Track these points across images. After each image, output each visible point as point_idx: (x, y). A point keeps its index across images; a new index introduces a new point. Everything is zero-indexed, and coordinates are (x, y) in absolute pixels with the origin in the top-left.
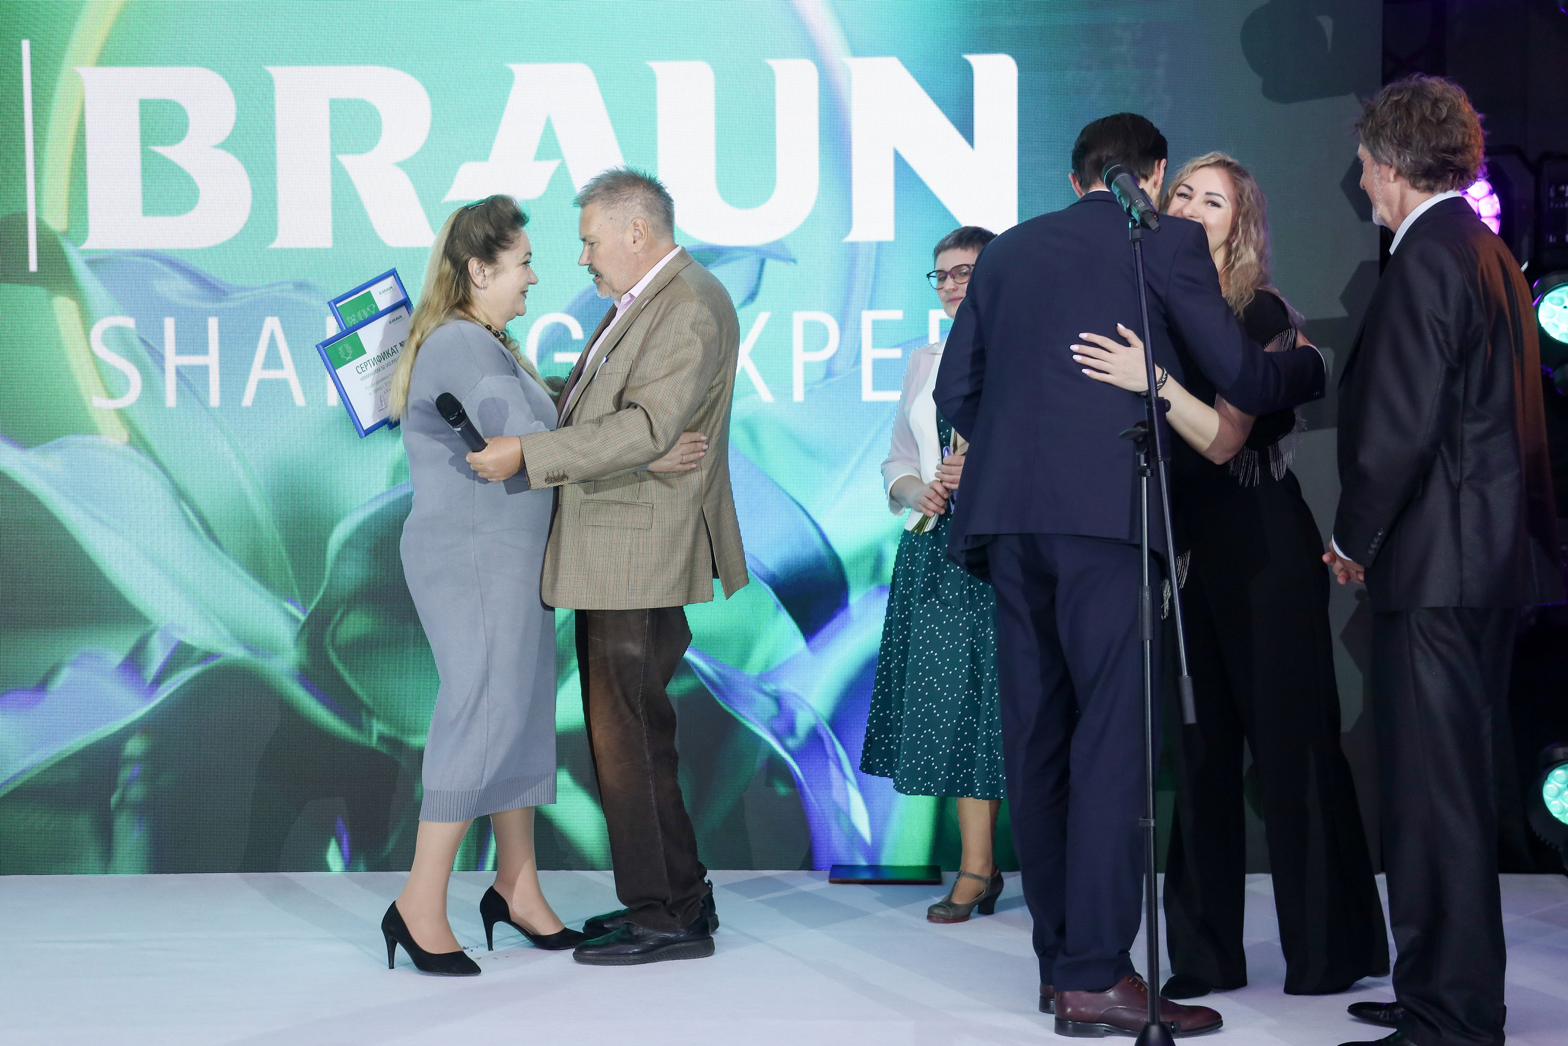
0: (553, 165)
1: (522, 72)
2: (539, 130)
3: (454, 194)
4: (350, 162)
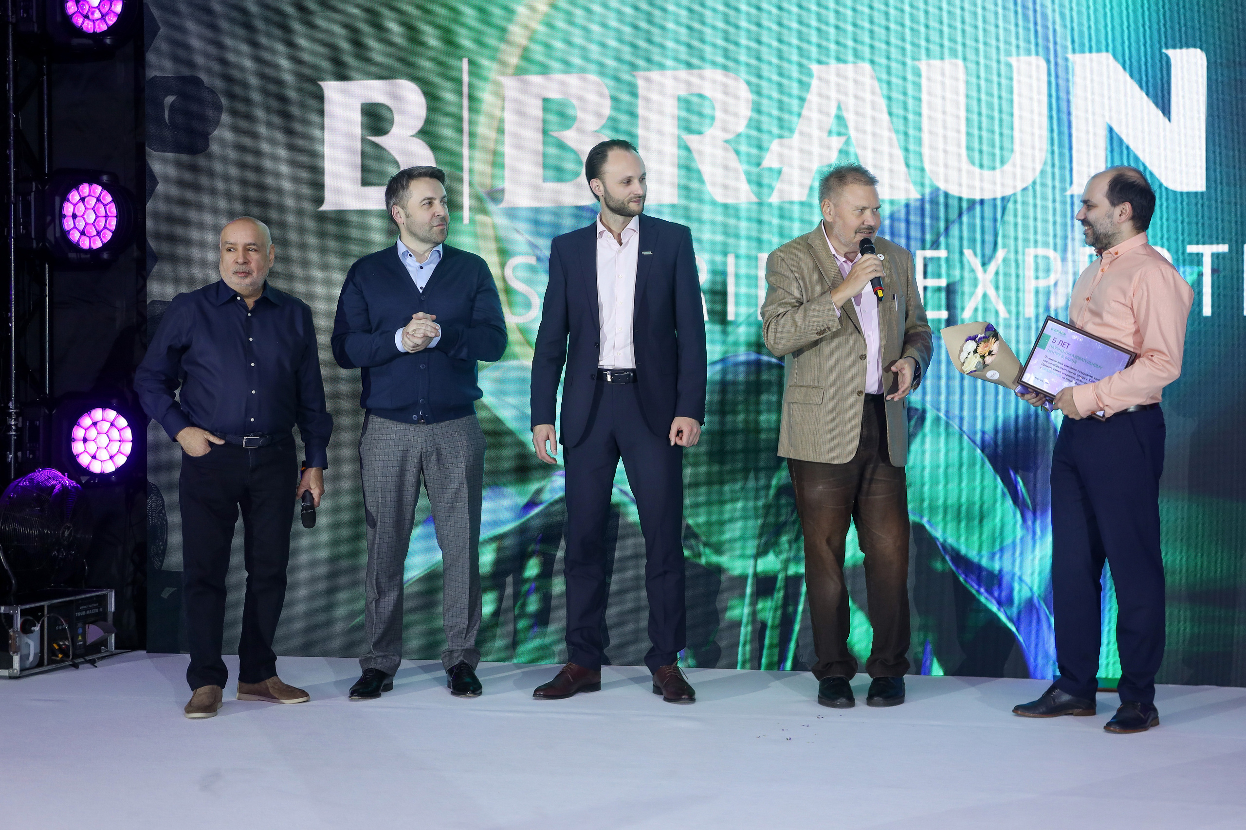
0: (842, 139)
1: (820, 71)
2: (832, 114)
3: (767, 163)
4: (691, 140)
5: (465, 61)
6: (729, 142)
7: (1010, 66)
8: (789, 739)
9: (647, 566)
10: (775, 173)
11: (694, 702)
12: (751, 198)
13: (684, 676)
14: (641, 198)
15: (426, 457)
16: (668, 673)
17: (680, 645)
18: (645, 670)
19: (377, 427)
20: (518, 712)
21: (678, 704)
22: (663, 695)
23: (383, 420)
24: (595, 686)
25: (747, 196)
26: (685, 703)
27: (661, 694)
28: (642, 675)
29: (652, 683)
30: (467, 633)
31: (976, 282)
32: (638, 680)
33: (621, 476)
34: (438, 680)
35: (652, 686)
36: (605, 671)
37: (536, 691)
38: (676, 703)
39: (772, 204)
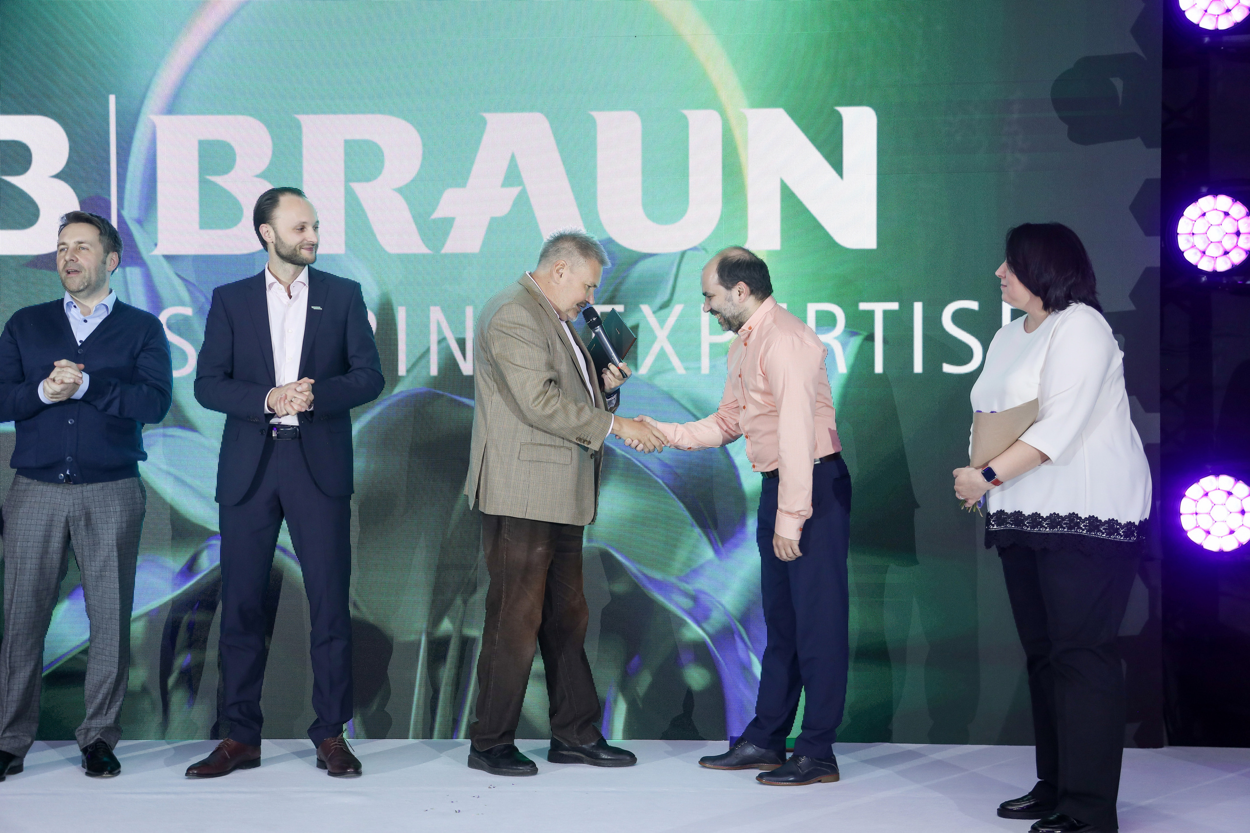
0: (515, 191)
1: (493, 119)
2: (505, 164)
3: (439, 213)
4: (358, 187)
5: (112, 99)
6: (400, 190)
7: (685, 118)
8: (457, 811)
9: (312, 634)
10: (447, 223)
11: (361, 775)
12: (423, 250)
13: (350, 748)
14: (313, 247)
15: (74, 522)
16: (333, 746)
17: (346, 716)
18: (309, 744)
19: (23, 487)
20: (167, 793)
21: (343, 778)
22: (327, 769)
23: (29, 481)
24: (254, 762)
25: (418, 247)
26: (351, 777)
27: (326, 768)
28: (306, 749)
29: (316, 757)
30: (109, 708)
31: (654, 338)
32: (301, 754)
33: (285, 538)
34: (72, 761)
35: (316, 760)
36: (265, 743)
37: (189, 769)
38: (341, 778)
39: (446, 255)
